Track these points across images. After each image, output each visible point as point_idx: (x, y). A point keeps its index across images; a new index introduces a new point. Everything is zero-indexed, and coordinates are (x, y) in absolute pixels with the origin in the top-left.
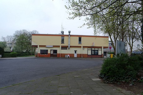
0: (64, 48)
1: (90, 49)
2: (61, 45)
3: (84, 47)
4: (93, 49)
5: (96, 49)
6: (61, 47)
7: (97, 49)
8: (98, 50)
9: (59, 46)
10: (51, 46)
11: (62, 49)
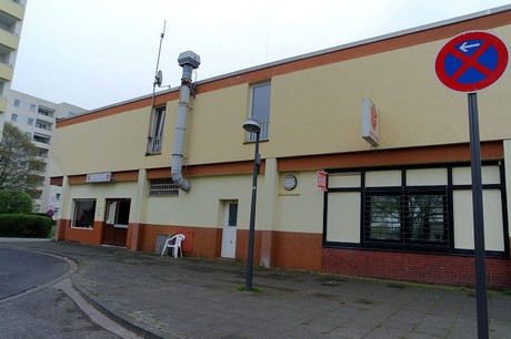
1: (353, 181)
2: (144, 163)
4: (376, 180)
5: (417, 179)
7: (437, 178)
8: (446, 193)
10: (104, 178)
11: (152, 194)
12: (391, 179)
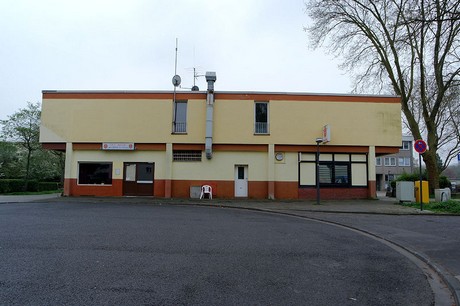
0: (188, 152)
1: (312, 158)
2: (170, 140)
3: (281, 149)
4: (323, 158)
5: (339, 158)
6: (169, 148)
7: (345, 158)
8: (348, 164)
9: (161, 147)
10: (127, 148)
11: (175, 160)
12: (327, 158)
